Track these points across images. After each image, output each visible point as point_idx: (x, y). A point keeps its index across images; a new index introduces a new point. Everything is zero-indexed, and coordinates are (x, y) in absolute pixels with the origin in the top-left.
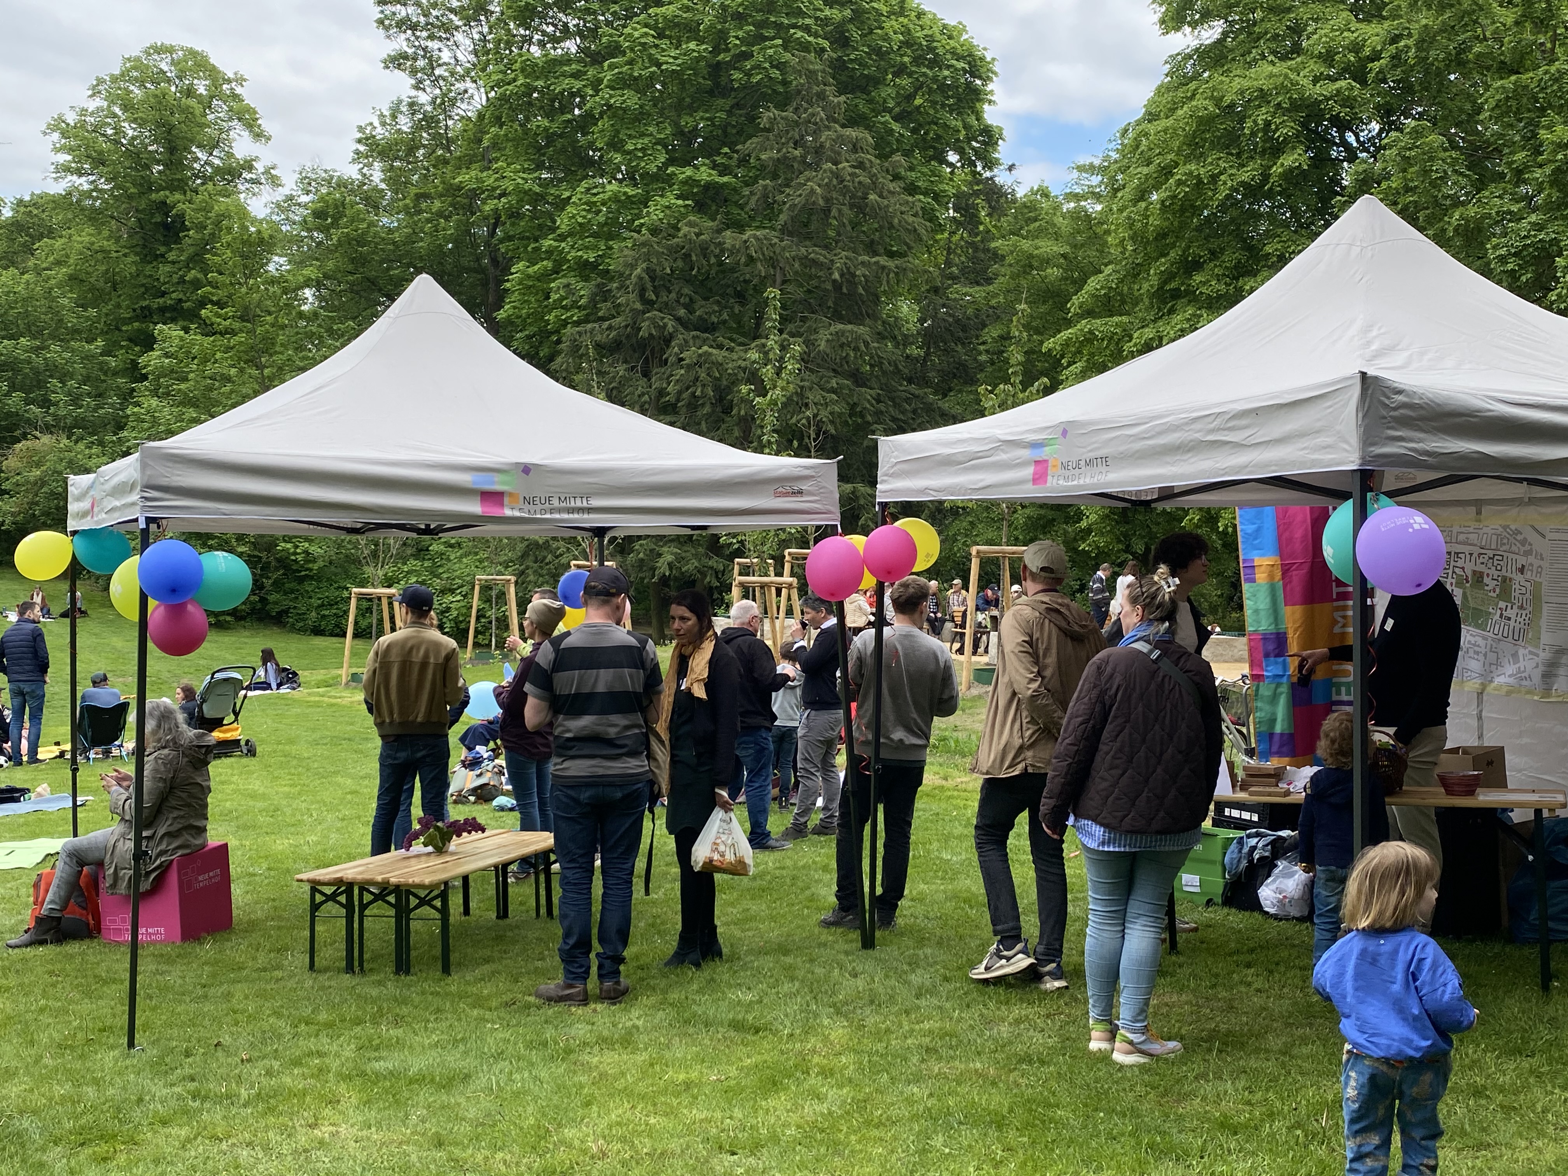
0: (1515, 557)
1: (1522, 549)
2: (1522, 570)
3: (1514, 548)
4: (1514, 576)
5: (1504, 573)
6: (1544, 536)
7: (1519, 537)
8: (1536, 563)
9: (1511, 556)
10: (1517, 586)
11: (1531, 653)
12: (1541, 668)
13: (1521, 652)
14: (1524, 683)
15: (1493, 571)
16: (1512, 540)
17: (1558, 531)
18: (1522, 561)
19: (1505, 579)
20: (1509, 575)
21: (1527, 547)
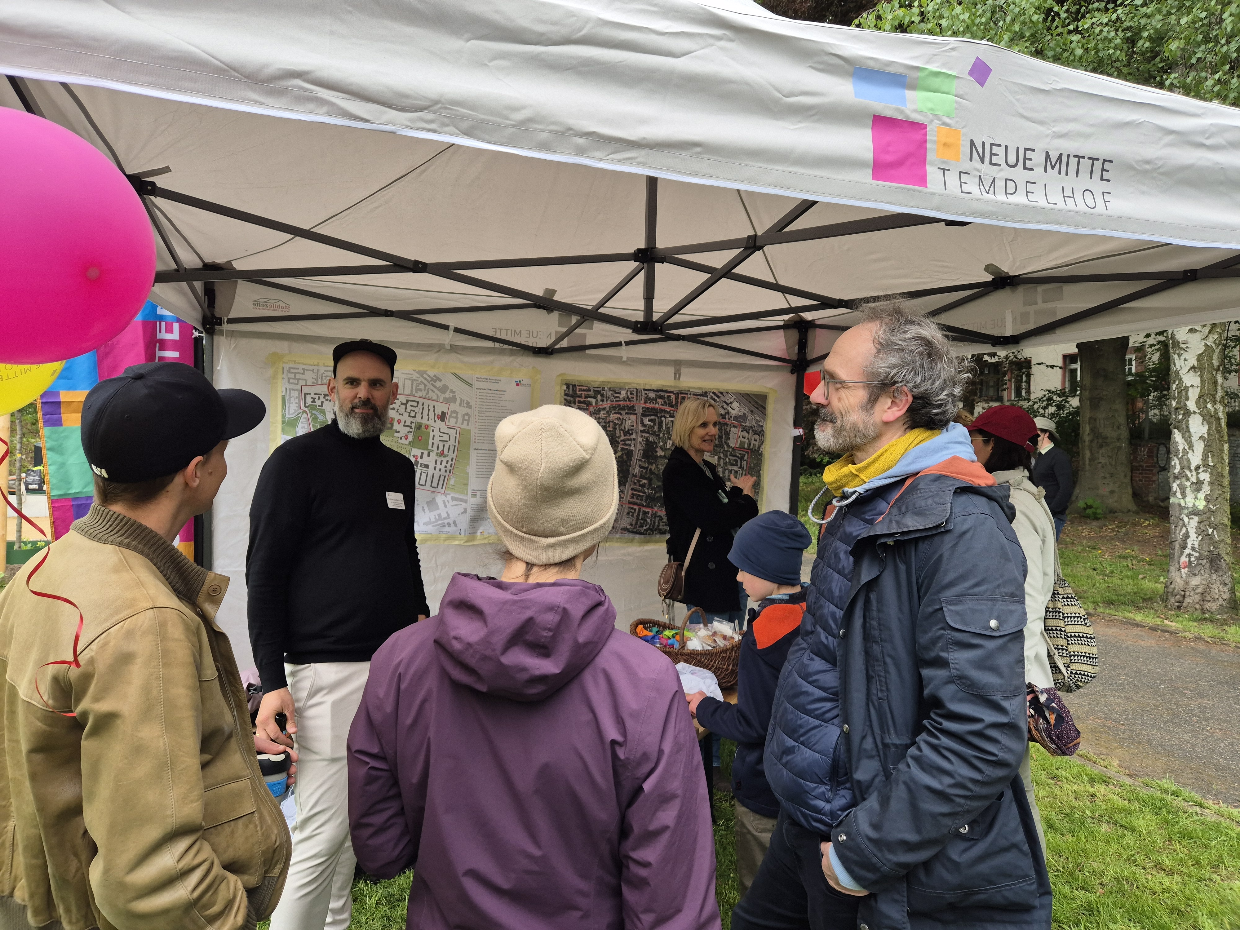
0: (432, 403)
1: (442, 396)
2: (443, 417)
3: (431, 394)
4: (431, 423)
5: (418, 419)
6: (470, 385)
7: (438, 384)
8: (462, 411)
9: (427, 402)
10: (437, 433)
11: (454, 499)
12: (470, 513)
13: (440, 499)
14: (447, 529)
15: (405, 417)
16: (429, 385)
17: (486, 380)
18: (441, 408)
19: (419, 426)
20: (425, 421)
21: (448, 395)
